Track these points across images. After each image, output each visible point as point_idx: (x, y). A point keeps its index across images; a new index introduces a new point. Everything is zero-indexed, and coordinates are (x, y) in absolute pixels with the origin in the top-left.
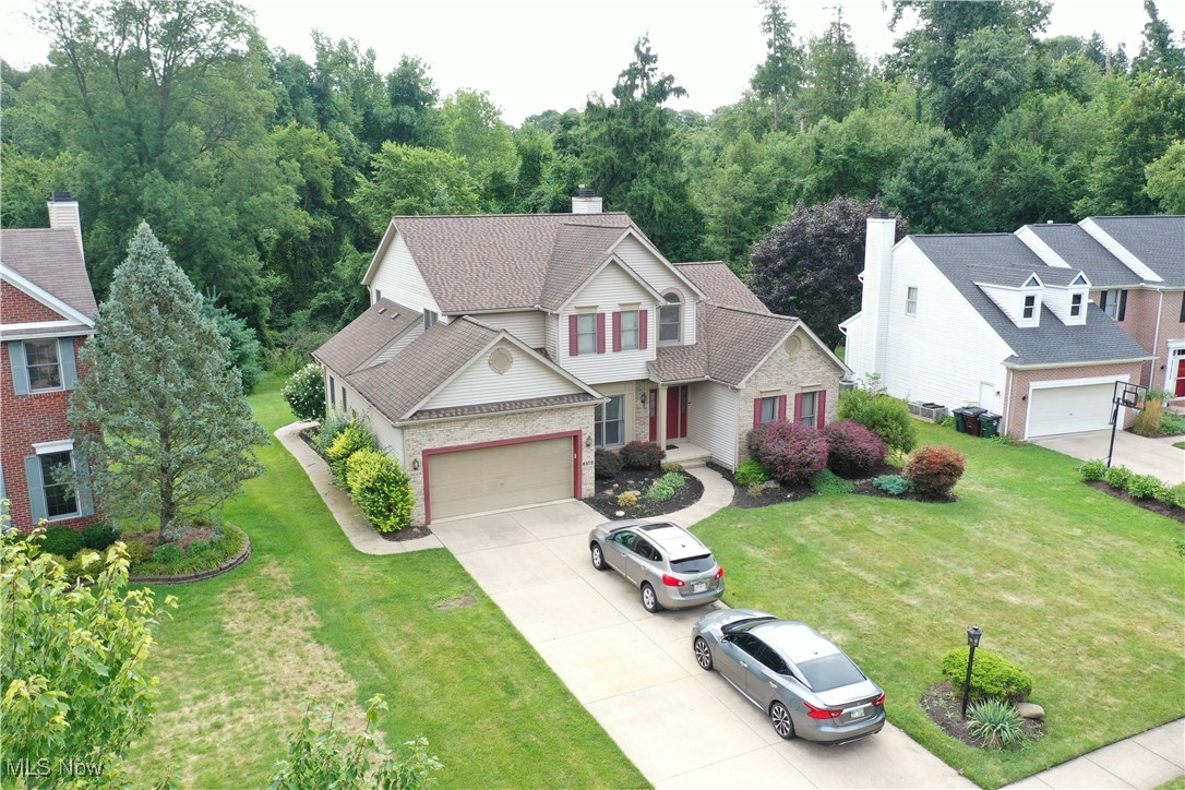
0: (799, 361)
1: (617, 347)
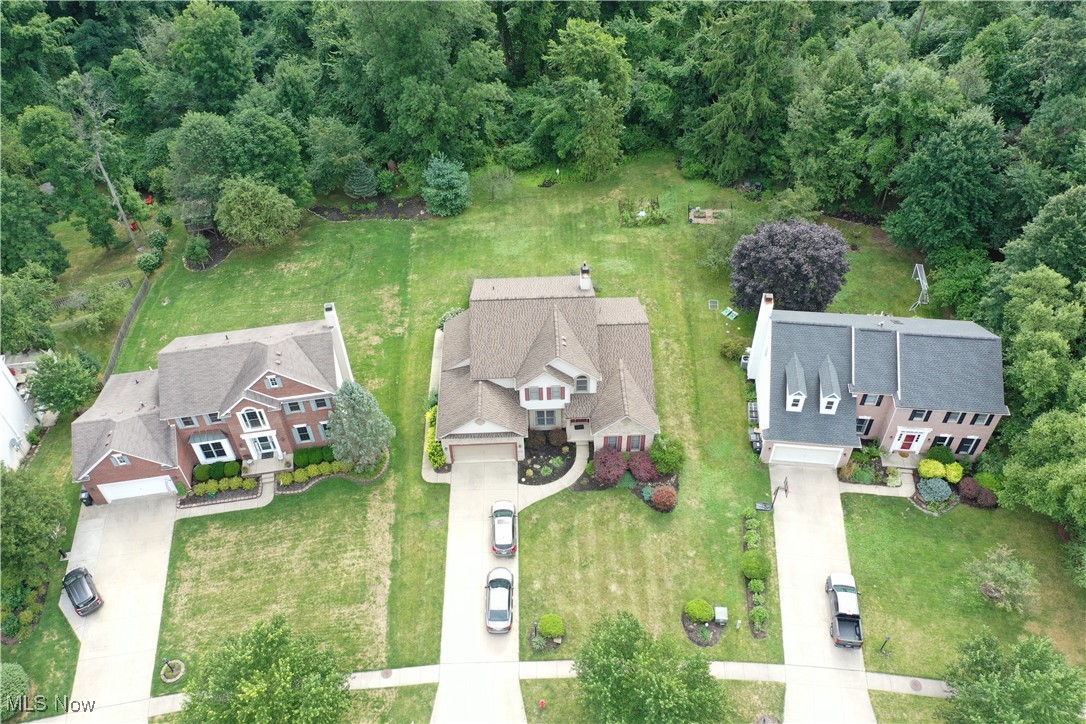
0: (629, 426)
1: (549, 398)
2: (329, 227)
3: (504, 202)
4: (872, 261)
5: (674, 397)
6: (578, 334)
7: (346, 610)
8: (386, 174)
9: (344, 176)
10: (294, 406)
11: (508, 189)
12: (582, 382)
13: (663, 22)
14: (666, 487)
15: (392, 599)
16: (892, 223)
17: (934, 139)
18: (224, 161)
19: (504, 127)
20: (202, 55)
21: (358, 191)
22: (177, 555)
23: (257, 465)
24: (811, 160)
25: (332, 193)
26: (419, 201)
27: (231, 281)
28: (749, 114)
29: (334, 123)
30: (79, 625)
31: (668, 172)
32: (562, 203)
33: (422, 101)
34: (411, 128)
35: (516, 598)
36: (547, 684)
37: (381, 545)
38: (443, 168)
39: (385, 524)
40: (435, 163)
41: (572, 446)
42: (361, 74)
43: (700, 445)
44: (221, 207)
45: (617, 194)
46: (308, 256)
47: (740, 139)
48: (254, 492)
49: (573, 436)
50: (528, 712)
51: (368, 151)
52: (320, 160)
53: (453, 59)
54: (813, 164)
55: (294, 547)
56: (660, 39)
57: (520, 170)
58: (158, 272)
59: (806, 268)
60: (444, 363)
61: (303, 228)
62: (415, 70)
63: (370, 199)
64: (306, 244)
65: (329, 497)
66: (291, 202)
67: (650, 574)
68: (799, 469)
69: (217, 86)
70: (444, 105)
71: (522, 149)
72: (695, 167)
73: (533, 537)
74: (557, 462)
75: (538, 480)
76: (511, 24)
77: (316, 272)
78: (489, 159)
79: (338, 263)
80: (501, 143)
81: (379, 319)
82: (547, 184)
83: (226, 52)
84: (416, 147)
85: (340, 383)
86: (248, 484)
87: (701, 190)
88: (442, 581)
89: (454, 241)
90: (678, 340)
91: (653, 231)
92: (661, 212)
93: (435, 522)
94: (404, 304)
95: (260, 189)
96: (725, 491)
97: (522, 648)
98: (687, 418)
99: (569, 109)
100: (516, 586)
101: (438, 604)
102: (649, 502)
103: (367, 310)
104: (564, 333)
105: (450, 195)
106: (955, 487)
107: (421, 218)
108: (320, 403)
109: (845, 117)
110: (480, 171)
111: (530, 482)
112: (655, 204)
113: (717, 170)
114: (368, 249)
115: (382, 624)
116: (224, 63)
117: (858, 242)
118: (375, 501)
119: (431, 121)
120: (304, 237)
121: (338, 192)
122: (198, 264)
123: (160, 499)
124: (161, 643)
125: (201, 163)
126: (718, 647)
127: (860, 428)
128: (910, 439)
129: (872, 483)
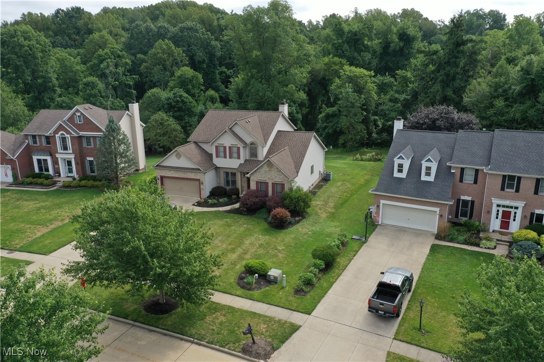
0: (273, 172)
1: (230, 157)
10: (88, 141)
12: (253, 148)
23: (60, 178)
48: (48, 186)
68: (403, 230)
74: (224, 200)
75: (205, 205)
86: (47, 183)
102: (270, 222)
111: (199, 205)
126: (256, 293)
127: (464, 214)
128: (506, 215)
129: (466, 242)
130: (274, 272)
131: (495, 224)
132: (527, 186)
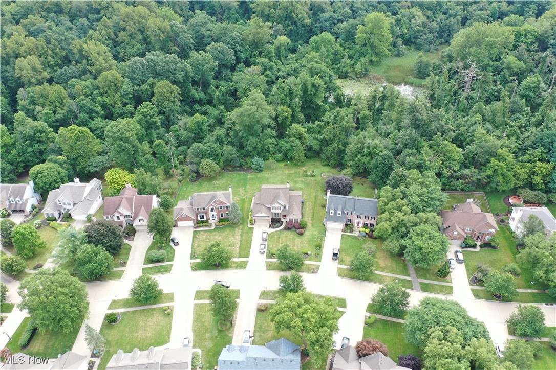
1: (277, 210)
2: (226, 174)
3: (273, 170)
4: (366, 188)
5: (308, 214)
6: (285, 196)
7: (230, 248)
8: (242, 160)
9: (231, 161)
10: (221, 208)
11: (275, 166)
12: (285, 207)
13: (318, 125)
14: (303, 230)
15: (240, 247)
16: (370, 178)
17: (377, 158)
18: (202, 155)
19: (275, 150)
20: (197, 128)
21: (235, 164)
22: (194, 237)
23: (211, 221)
24: (351, 162)
25: (227, 165)
26: (251, 168)
27: (201, 185)
28: (336, 150)
29: (230, 147)
30: (174, 247)
31: (318, 164)
32: (288, 170)
33: (253, 143)
34: (250, 149)
35: (266, 247)
36: (271, 262)
37: (238, 237)
38: (257, 160)
39: (239, 234)
40: (255, 158)
41: (282, 222)
42: (238, 135)
43: (312, 224)
44: (201, 166)
45: (304, 169)
46: (221, 180)
47: (335, 156)
48: (210, 226)
49: (283, 220)
50: (266, 266)
51: (238, 154)
52: (225, 156)
53: (262, 132)
54: (352, 163)
55: (219, 237)
56: (318, 129)
57: (278, 161)
58: (182, 182)
59: (340, 185)
60: (254, 202)
61: (220, 174)
62: (252, 135)
63: (237, 167)
64: (220, 177)
65: (227, 228)
66: (218, 166)
67: (296, 246)
68: (333, 229)
69: (199, 136)
70: (259, 144)
71: (279, 156)
72: (325, 163)
73: (271, 238)
74: (278, 224)
75: (274, 228)
76: (280, 122)
77: (223, 184)
78: (270, 158)
79: (229, 182)
80: (274, 154)
81: (239, 195)
82: (285, 165)
83: (203, 127)
84: (251, 154)
85: (232, 202)
86: (209, 225)
87: (326, 169)
88: (251, 244)
89: (259, 178)
90: (312, 203)
91: (312, 178)
92: (314, 174)
93: (250, 234)
94: (245, 192)
95: (211, 162)
96: (315, 232)
97: (266, 256)
98: (310, 218)
99: (292, 146)
100: (267, 245)
101: (250, 248)
102: (298, 233)
103: (236, 192)
104: (282, 195)
105: (259, 167)
106: (367, 234)
107: (251, 172)
108: (227, 207)
109: (359, 151)
110: (268, 161)
111: (272, 228)
112: (313, 172)
113: (330, 164)
114: (236, 179)
115: (238, 251)
116: (201, 130)
117: (364, 183)
118: (237, 229)
119: (255, 148)
120: (220, 176)
121: (229, 165)
122: (193, 180)
123: (190, 227)
124: (192, 251)
125: (197, 156)
126: (308, 259)
127: (348, 221)
128: (359, 223)
129: (349, 232)
130: (309, 253)
131: (356, 225)
132: (363, 217)
